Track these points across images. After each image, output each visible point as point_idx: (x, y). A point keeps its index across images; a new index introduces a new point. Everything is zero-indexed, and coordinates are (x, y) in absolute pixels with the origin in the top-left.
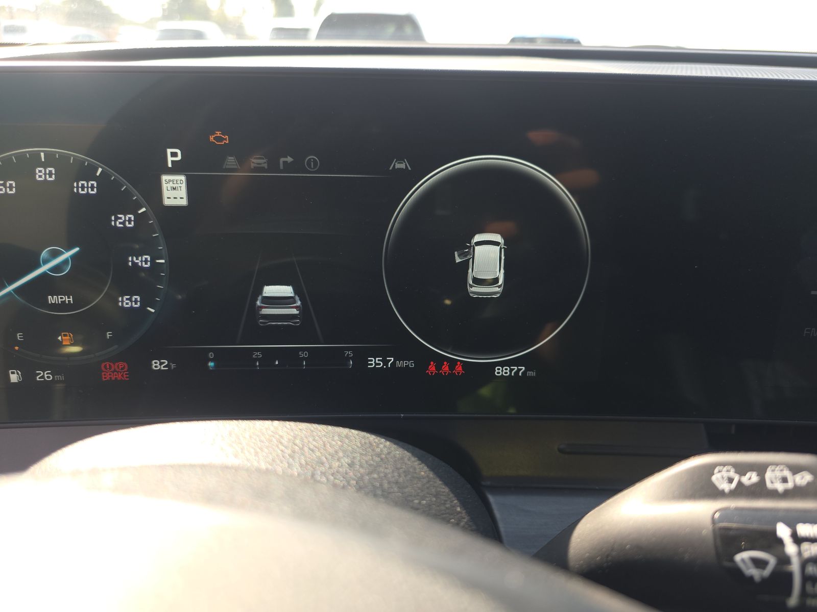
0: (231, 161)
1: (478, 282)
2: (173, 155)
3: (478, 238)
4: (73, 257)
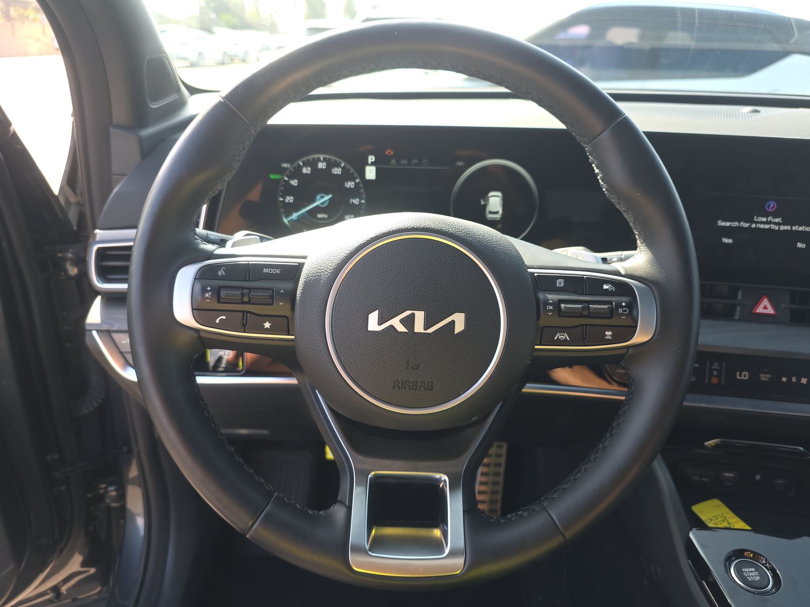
0: (393, 162)
1: (491, 213)
2: (371, 159)
3: (491, 194)
4: (330, 199)
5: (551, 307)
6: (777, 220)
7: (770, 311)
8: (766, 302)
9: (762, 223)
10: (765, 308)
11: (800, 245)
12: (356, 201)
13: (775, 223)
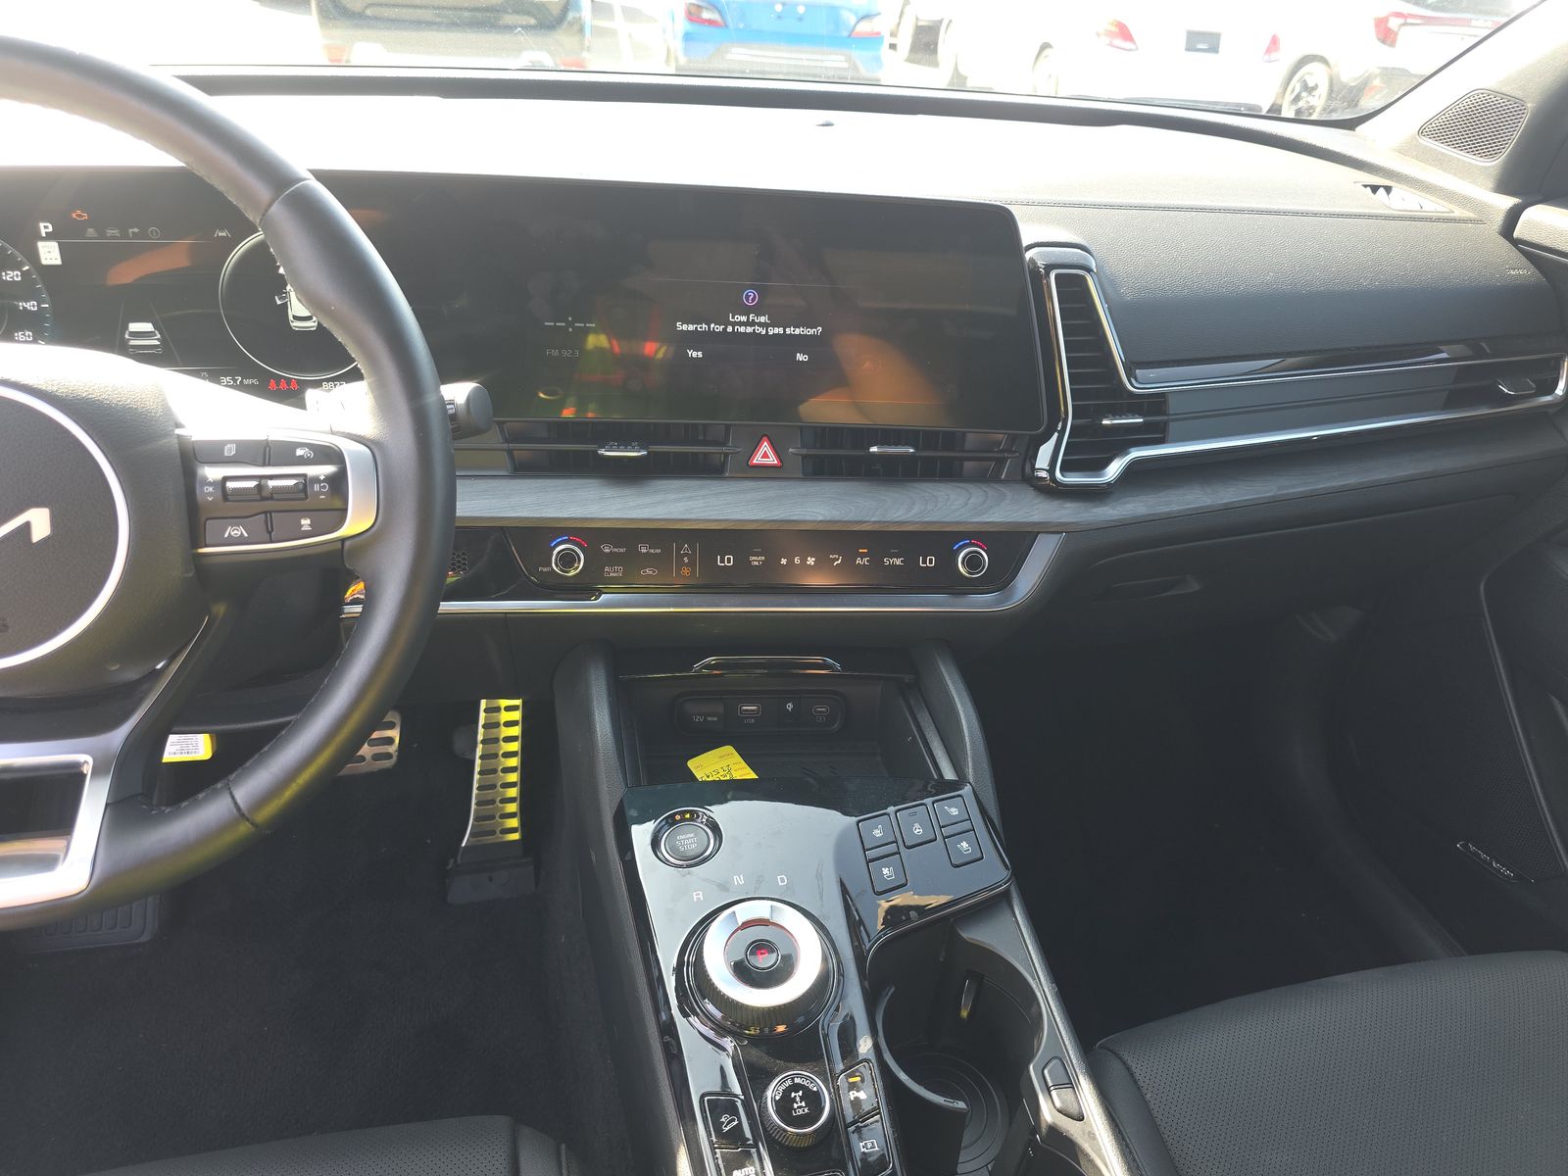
0: (91, 232)
1: (297, 318)
2: (45, 228)
5: (211, 489)
6: (763, 319)
7: (772, 460)
8: (765, 447)
9: (741, 324)
10: (765, 455)
11: (800, 357)
12: (31, 306)
13: (760, 324)
